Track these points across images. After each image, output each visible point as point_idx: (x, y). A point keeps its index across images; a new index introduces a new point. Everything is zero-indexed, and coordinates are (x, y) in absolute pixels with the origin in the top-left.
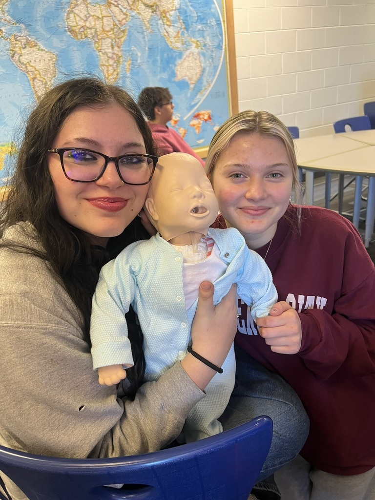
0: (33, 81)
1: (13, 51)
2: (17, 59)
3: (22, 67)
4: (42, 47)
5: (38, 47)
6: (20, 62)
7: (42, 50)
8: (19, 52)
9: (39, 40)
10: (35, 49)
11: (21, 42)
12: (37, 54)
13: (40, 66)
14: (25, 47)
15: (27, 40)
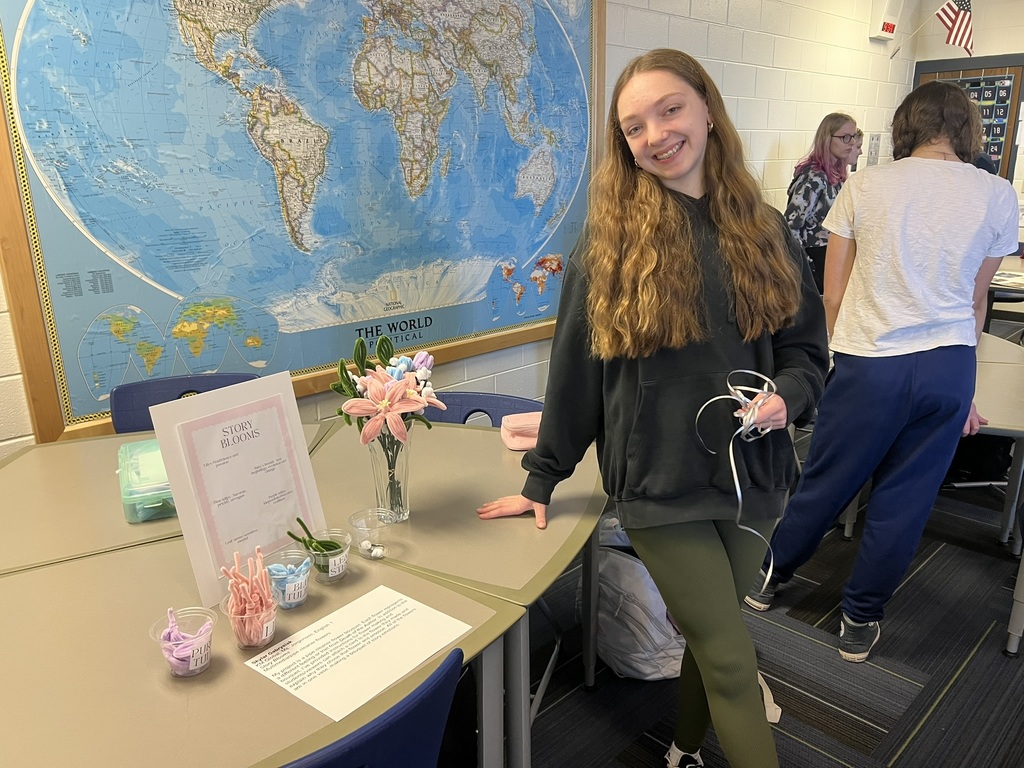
0: (283, 178)
1: (254, 117)
2: (259, 133)
3: (265, 150)
4: (306, 116)
5: (299, 115)
6: (264, 140)
7: (305, 122)
8: (265, 121)
9: (303, 102)
10: (293, 118)
11: (271, 102)
12: (295, 127)
13: (298, 152)
14: (277, 113)
15: (282, 99)
